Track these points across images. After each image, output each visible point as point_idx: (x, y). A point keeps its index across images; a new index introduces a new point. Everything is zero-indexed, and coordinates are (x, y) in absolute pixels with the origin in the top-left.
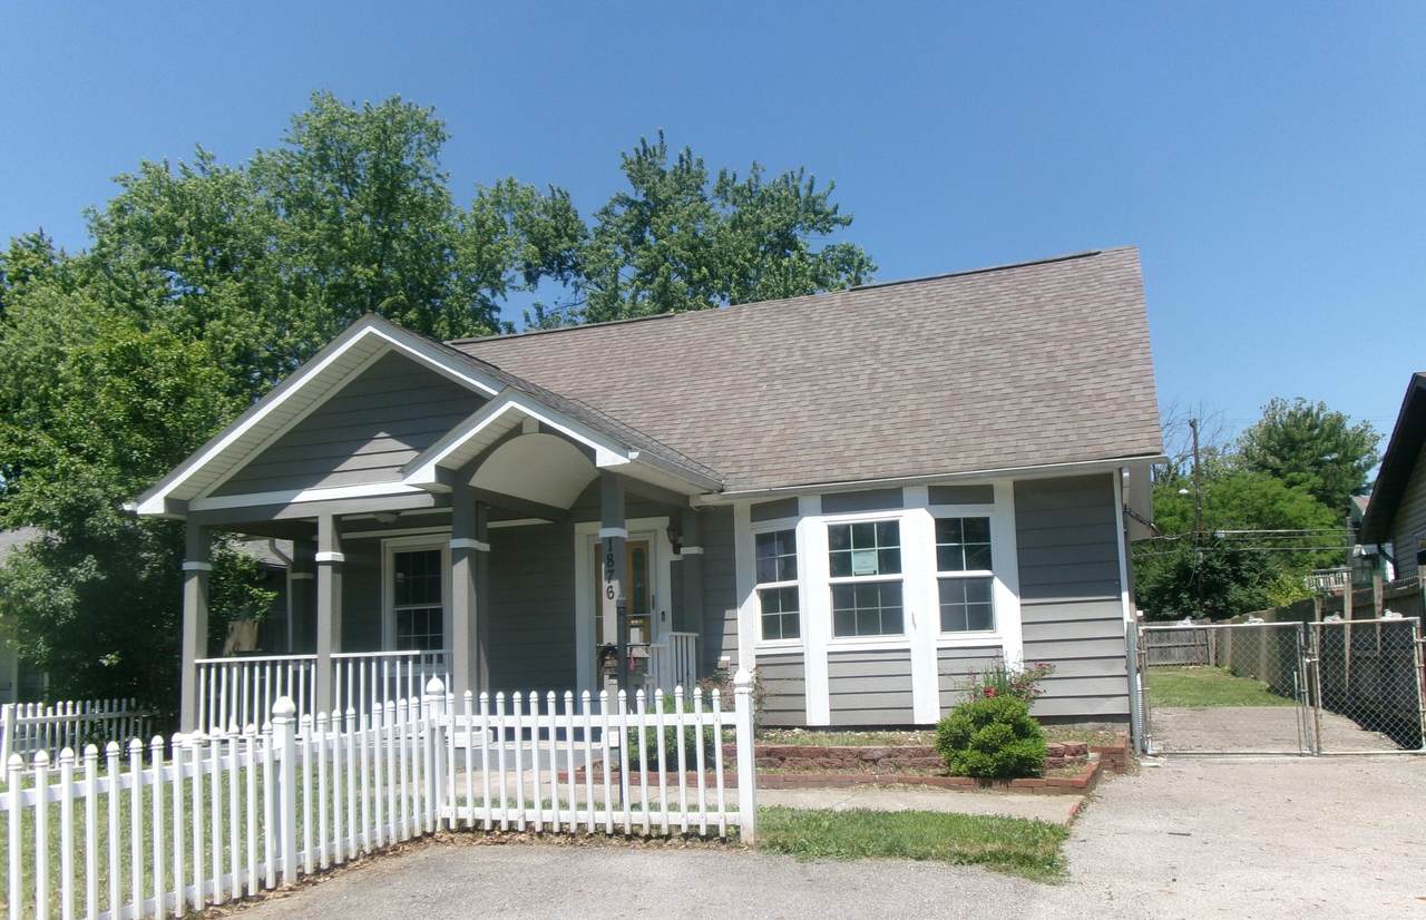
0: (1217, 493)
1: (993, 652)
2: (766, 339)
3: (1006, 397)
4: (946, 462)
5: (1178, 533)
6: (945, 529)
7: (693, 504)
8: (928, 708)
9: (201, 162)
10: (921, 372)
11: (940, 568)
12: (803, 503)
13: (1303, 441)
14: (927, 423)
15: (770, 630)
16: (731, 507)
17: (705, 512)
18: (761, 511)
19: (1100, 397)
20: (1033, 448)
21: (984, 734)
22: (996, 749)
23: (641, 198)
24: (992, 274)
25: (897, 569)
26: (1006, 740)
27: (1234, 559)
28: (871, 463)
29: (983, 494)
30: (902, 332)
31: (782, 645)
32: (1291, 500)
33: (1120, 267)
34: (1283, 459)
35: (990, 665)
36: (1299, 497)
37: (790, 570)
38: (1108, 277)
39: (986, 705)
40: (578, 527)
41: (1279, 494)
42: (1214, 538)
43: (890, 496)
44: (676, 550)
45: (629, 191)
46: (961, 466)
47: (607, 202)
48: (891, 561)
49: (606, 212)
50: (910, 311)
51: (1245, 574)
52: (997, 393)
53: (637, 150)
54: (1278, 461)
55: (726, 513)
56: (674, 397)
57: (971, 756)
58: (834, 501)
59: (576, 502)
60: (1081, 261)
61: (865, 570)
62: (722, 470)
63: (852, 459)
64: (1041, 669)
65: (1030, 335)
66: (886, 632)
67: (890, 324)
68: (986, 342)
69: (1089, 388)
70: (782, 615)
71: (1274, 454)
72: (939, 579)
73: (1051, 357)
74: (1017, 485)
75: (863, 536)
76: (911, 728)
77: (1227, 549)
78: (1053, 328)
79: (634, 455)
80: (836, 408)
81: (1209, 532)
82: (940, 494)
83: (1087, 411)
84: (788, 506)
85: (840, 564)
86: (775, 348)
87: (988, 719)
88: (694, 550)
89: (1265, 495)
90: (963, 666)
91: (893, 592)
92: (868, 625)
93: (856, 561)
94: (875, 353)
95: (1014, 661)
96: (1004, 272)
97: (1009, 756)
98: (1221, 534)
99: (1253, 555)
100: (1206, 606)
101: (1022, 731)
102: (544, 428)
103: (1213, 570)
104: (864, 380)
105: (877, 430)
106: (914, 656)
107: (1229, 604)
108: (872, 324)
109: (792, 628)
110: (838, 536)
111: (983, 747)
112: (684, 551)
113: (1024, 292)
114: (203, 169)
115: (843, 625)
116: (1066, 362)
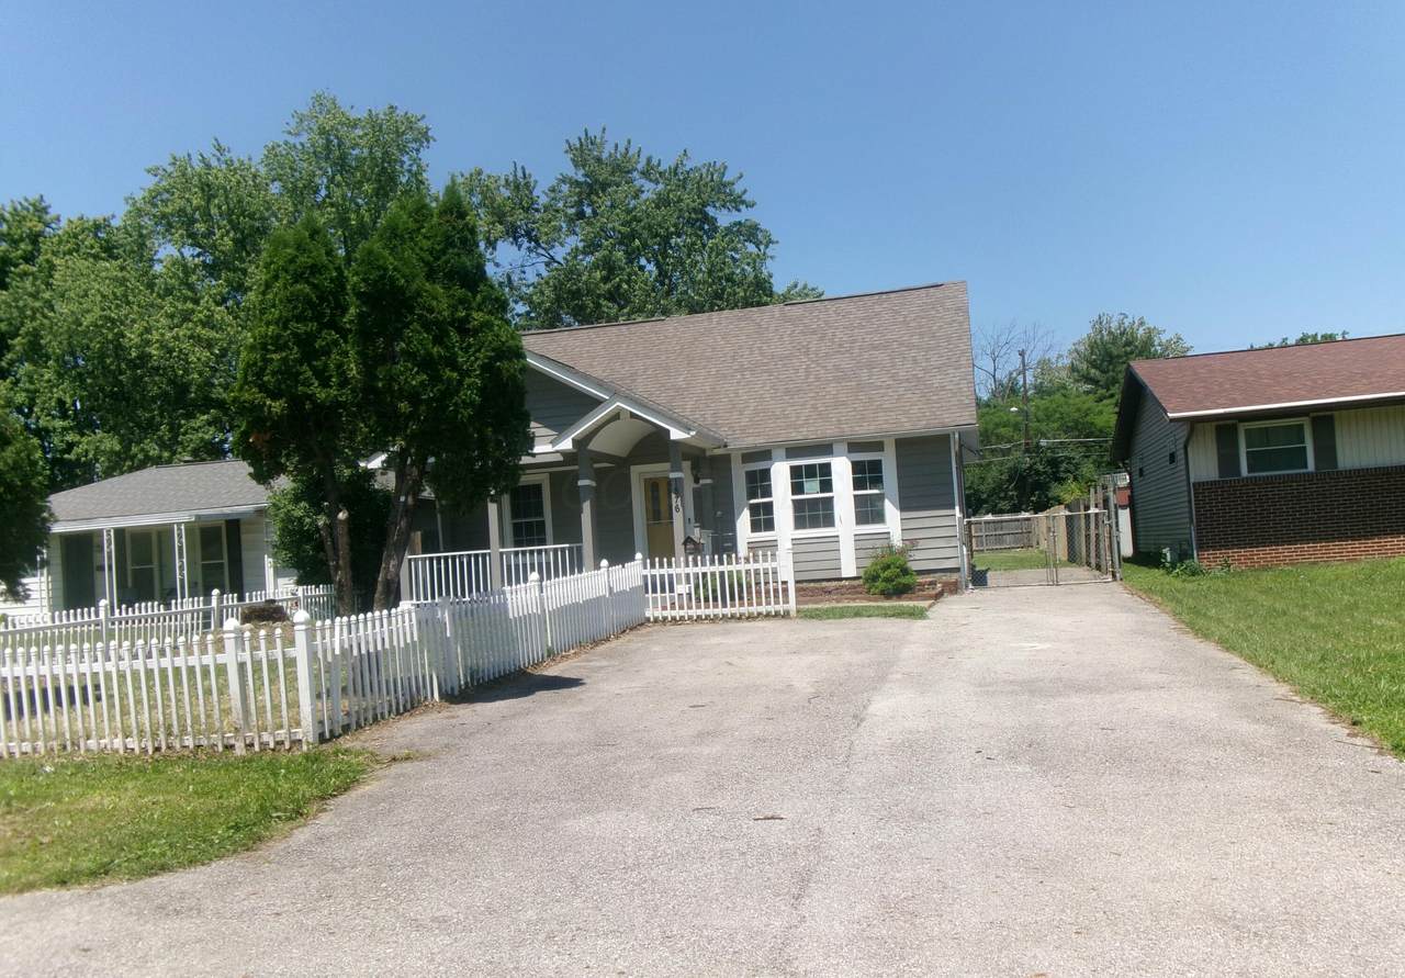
0: (1042, 408)
1: (886, 536)
2: (734, 340)
3: (889, 387)
4: (857, 429)
5: (1010, 442)
6: (857, 467)
7: (708, 453)
8: (849, 568)
9: (218, 154)
10: (837, 368)
11: (855, 489)
12: (774, 454)
13: (1119, 356)
14: (844, 403)
15: (755, 527)
16: (729, 455)
17: (714, 459)
18: (749, 457)
19: (943, 388)
20: (905, 420)
21: (887, 573)
22: (893, 581)
23: (582, 179)
24: (877, 297)
25: (830, 490)
26: (897, 576)
27: (1054, 463)
28: (812, 429)
29: (878, 446)
30: (822, 339)
31: (763, 536)
32: (1101, 412)
33: (955, 297)
34: (1103, 372)
35: (885, 543)
36: (1106, 409)
37: (767, 492)
38: (948, 304)
39: (887, 560)
40: (632, 468)
41: (1089, 409)
42: (1038, 446)
43: (826, 448)
44: (697, 480)
45: (570, 171)
46: (865, 431)
47: (555, 182)
48: (826, 486)
49: (553, 190)
50: (826, 323)
51: (1062, 475)
52: (883, 384)
53: (580, 139)
54: (1098, 373)
55: (726, 459)
56: (680, 381)
57: (880, 585)
58: (793, 451)
59: (630, 453)
60: (932, 290)
61: (812, 491)
62: (723, 433)
63: (802, 426)
64: (911, 544)
65: (901, 344)
66: (825, 526)
67: (814, 332)
68: (875, 348)
69: (936, 382)
70: (763, 518)
71: (1095, 367)
72: (855, 496)
73: (915, 361)
74: (896, 440)
75: (811, 471)
76: (841, 579)
77: (1049, 454)
78: (915, 340)
79: (693, 433)
80: (787, 392)
81: (1035, 441)
82: (854, 447)
83: (935, 398)
84: (765, 454)
85: (797, 488)
86: (740, 347)
87: (888, 567)
88: (709, 481)
89: (1079, 410)
90: (869, 544)
91: (828, 503)
92: (815, 523)
93: (806, 486)
94: (807, 354)
95: (897, 540)
96: (884, 296)
97: (900, 583)
98: (1043, 442)
99: (1069, 459)
100: (1032, 501)
101: (905, 571)
102: (633, 415)
103: (1038, 473)
104: (802, 373)
105: (814, 407)
106: (841, 539)
107: (1049, 499)
108: (802, 332)
109: (769, 525)
110: (796, 472)
111: (887, 580)
112: (702, 482)
113: (897, 312)
114: (219, 160)
115: (800, 522)
116: (924, 364)
